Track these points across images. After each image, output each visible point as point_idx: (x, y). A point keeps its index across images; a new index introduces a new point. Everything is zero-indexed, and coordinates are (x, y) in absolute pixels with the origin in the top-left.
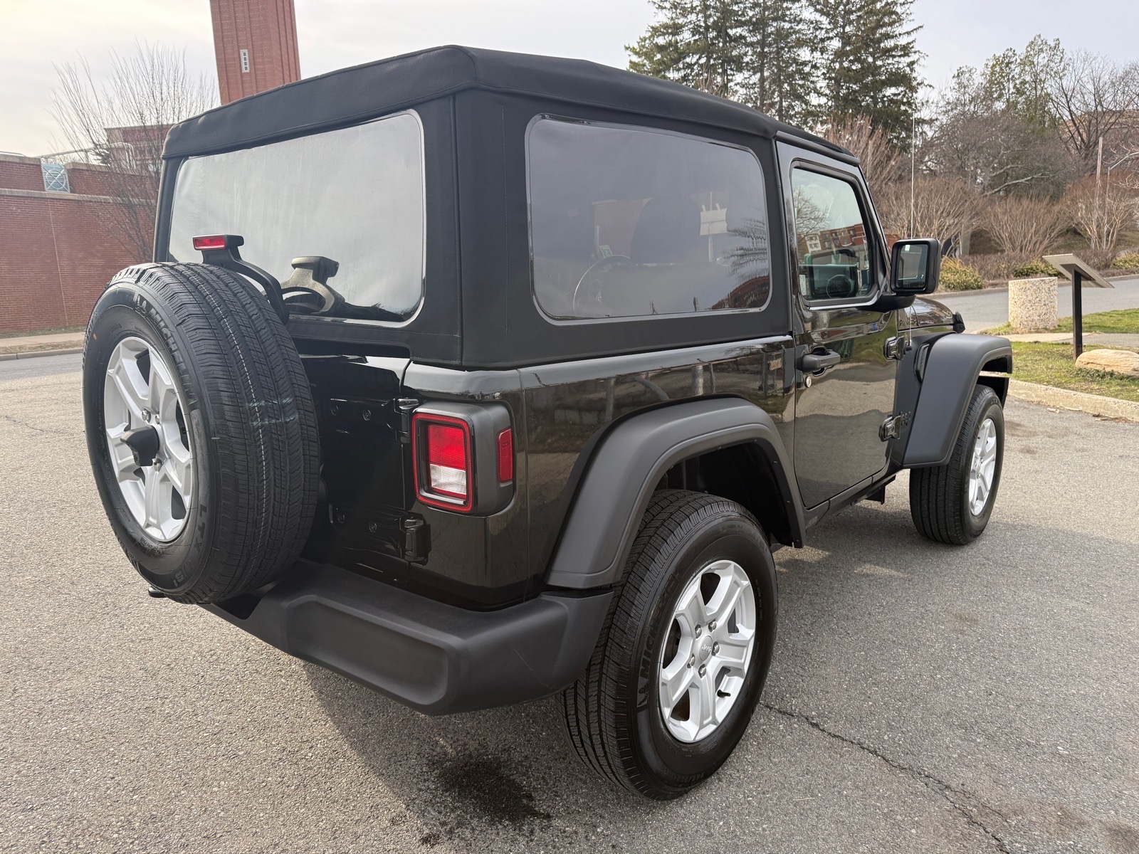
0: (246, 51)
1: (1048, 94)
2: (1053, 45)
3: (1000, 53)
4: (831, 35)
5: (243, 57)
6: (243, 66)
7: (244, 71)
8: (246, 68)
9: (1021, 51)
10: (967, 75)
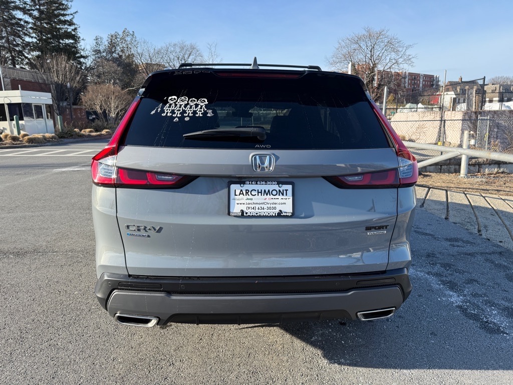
1: (133, 54)
2: (132, 33)
3: (113, 33)
4: (33, 8)
9: (121, 33)
10: (99, 40)
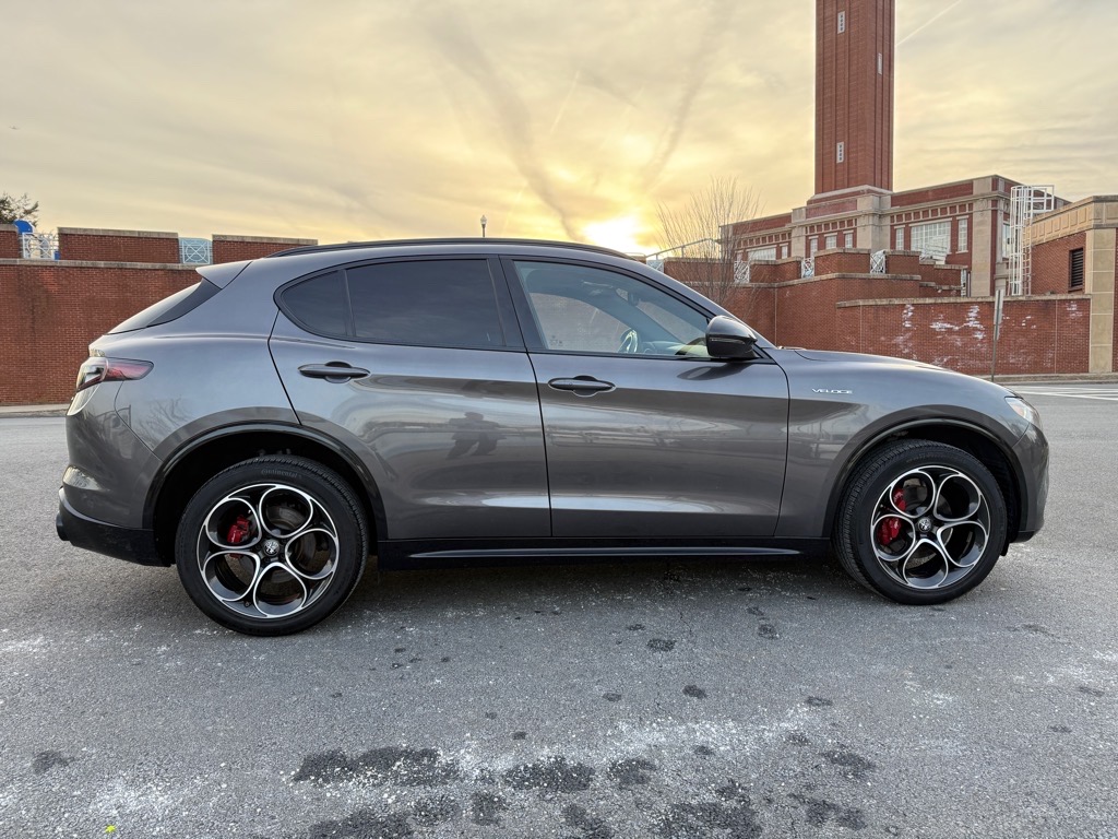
0: (842, 143)
5: (838, 149)
6: (838, 157)
7: (839, 161)
8: (840, 159)
